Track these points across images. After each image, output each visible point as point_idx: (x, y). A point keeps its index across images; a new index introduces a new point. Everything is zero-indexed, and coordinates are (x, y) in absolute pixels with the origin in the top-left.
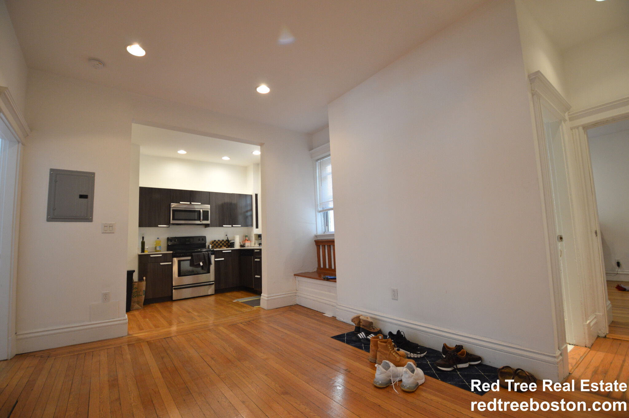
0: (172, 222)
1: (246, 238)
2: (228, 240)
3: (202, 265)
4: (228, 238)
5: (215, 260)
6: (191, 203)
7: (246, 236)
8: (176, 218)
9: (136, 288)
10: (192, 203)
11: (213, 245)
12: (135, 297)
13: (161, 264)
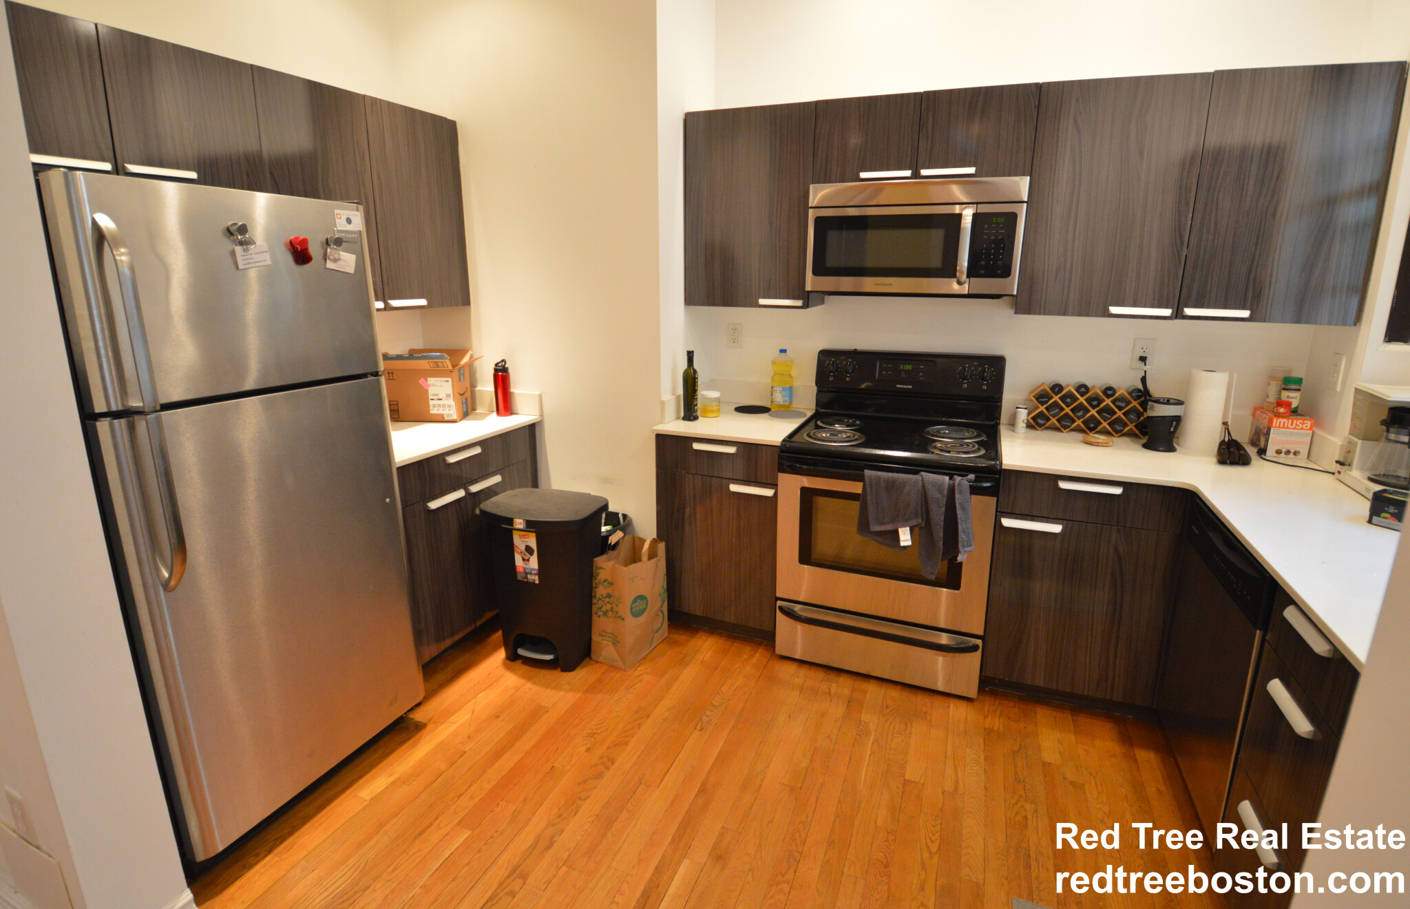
0: (811, 281)
1: (1285, 395)
2: (1143, 395)
3: (909, 543)
4: (1144, 380)
5: (998, 525)
6: (916, 175)
7: (1290, 383)
8: (831, 262)
9: (605, 581)
10: (924, 172)
11: (1042, 408)
12: (605, 614)
13: (734, 488)
